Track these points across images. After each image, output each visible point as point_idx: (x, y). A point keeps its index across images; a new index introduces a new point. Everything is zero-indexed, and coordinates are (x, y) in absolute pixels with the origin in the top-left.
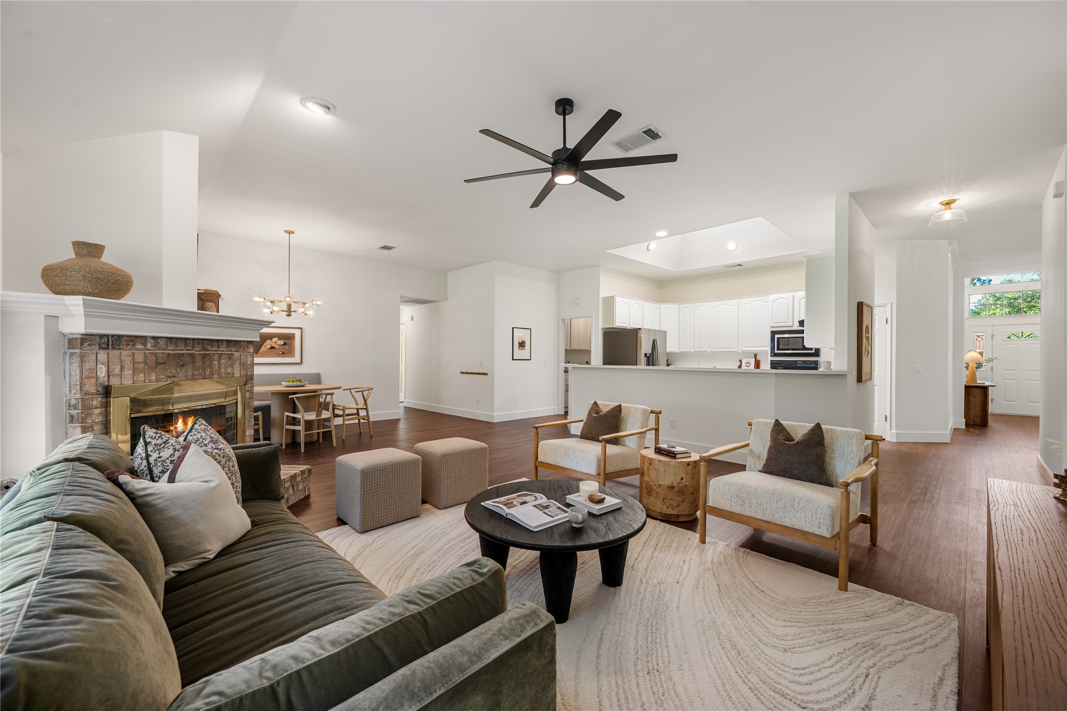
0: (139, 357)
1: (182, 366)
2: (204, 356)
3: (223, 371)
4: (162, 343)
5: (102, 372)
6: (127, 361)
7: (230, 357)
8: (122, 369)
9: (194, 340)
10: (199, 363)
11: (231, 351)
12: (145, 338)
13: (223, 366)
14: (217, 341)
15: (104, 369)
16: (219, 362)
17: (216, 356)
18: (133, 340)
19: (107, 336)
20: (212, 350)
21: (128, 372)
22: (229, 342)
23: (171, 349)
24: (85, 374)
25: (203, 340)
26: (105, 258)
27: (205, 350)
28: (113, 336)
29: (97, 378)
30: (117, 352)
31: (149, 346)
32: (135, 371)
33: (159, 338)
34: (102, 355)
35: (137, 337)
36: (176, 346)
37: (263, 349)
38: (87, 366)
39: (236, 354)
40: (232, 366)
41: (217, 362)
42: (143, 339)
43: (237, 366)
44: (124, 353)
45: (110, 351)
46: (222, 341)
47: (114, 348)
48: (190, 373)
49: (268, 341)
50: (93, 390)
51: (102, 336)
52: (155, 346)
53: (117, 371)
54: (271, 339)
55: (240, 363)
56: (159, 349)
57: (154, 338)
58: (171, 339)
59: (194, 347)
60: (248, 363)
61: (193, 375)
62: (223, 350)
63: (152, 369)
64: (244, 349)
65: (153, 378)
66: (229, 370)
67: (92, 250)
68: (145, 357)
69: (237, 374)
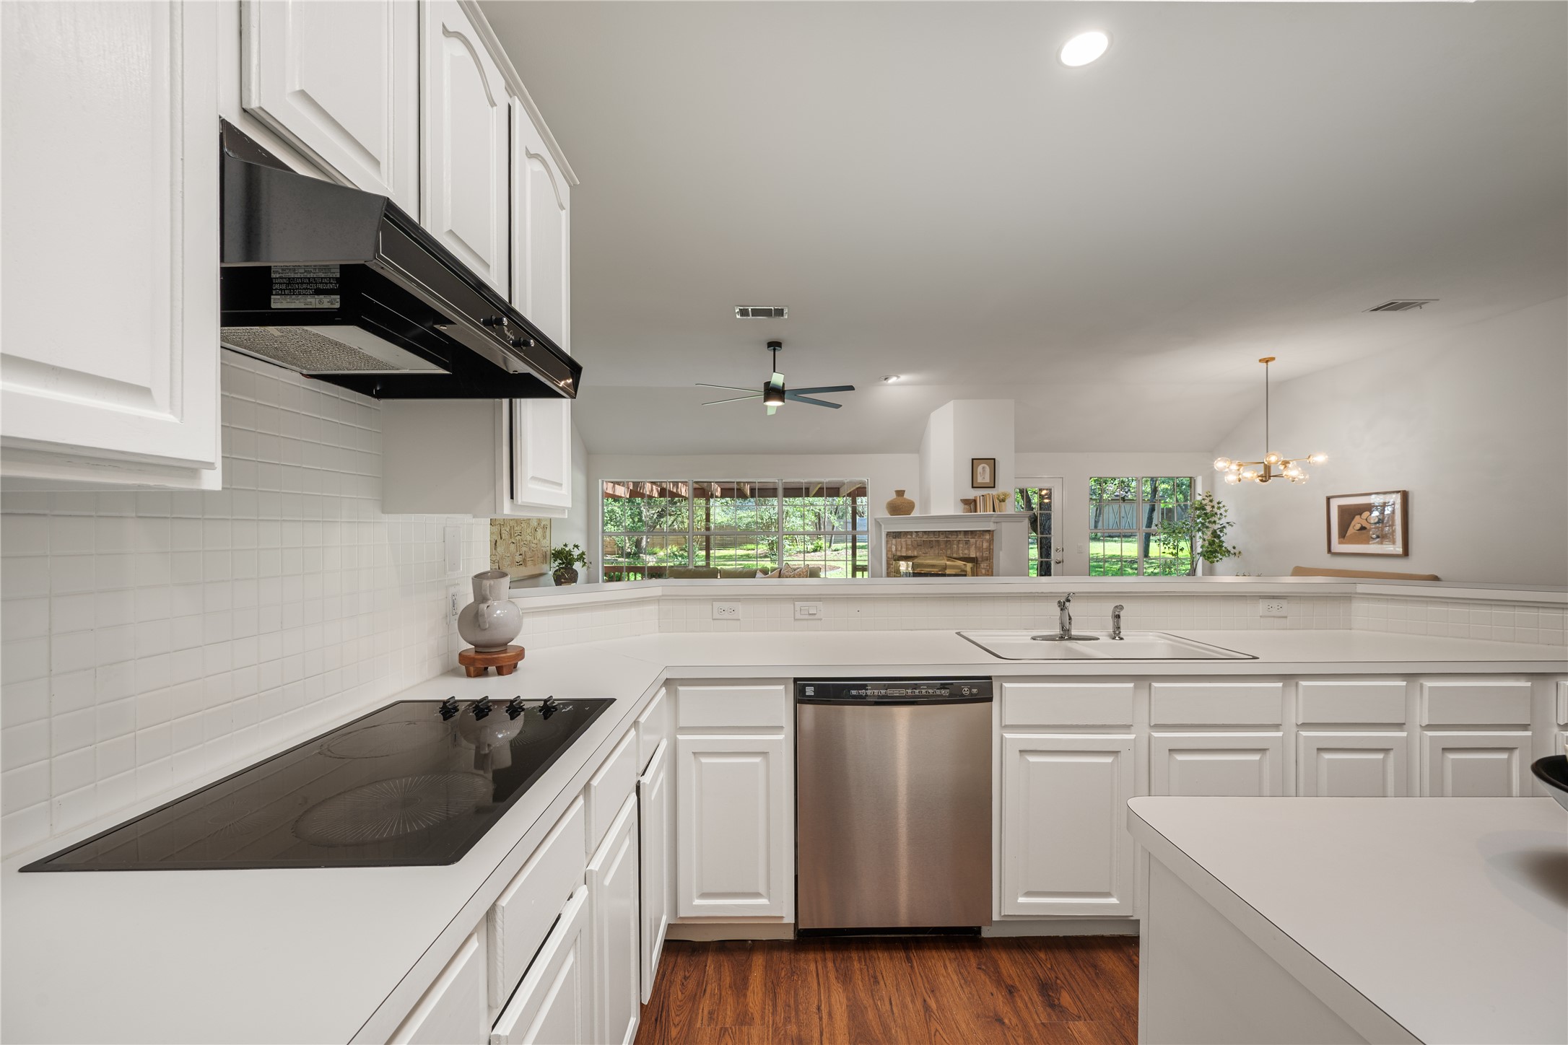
0: (909, 542)
1: (932, 547)
2: (947, 541)
3: (961, 552)
4: (920, 534)
5: (894, 549)
6: (904, 543)
7: (967, 542)
8: (901, 548)
9: (939, 532)
10: (943, 546)
11: (968, 538)
12: (912, 532)
13: (960, 549)
14: (956, 531)
15: (895, 547)
16: (958, 546)
17: (955, 542)
18: (906, 533)
19: (896, 532)
20: (952, 538)
21: (904, 550)
22: (966, 532)
23: (925, 538)
25: (946, 531)
26: (906, 496)
27: (947, 538)
29: (892, 551)
30: (900, 539)
31: (914, 536)
32: (907, 549)
33: (918, 531)
34: (894, 541)
35: (908, 532)
36: (928, 536)
37: (1351, 531)
38: (889, 545)
39: (972, 541)
40: (969, 549)
41: (956, 546)
43: (973, 548)
44: (903, 540)
45: (897, 539)
46: (960, 531)
48: (937, 552)
49: (1357, 517)
50: (890, 557)
51: (894, 532)
52: (917, 536)
53: (899, 549)
54: (1361, 515)
55: (976, 547)
56: (919, 538)
57: (916, 532)
58: (925, 532)
59: (939, 536)
60: (984, 547)
61: (938, 554)
62: (961, 537)
63: (915, 548)
64: (979, 537)
65: (916, 554)
66: (966, 552)
67: (900, 493)
68: (912, 542)
69: (973, 555)
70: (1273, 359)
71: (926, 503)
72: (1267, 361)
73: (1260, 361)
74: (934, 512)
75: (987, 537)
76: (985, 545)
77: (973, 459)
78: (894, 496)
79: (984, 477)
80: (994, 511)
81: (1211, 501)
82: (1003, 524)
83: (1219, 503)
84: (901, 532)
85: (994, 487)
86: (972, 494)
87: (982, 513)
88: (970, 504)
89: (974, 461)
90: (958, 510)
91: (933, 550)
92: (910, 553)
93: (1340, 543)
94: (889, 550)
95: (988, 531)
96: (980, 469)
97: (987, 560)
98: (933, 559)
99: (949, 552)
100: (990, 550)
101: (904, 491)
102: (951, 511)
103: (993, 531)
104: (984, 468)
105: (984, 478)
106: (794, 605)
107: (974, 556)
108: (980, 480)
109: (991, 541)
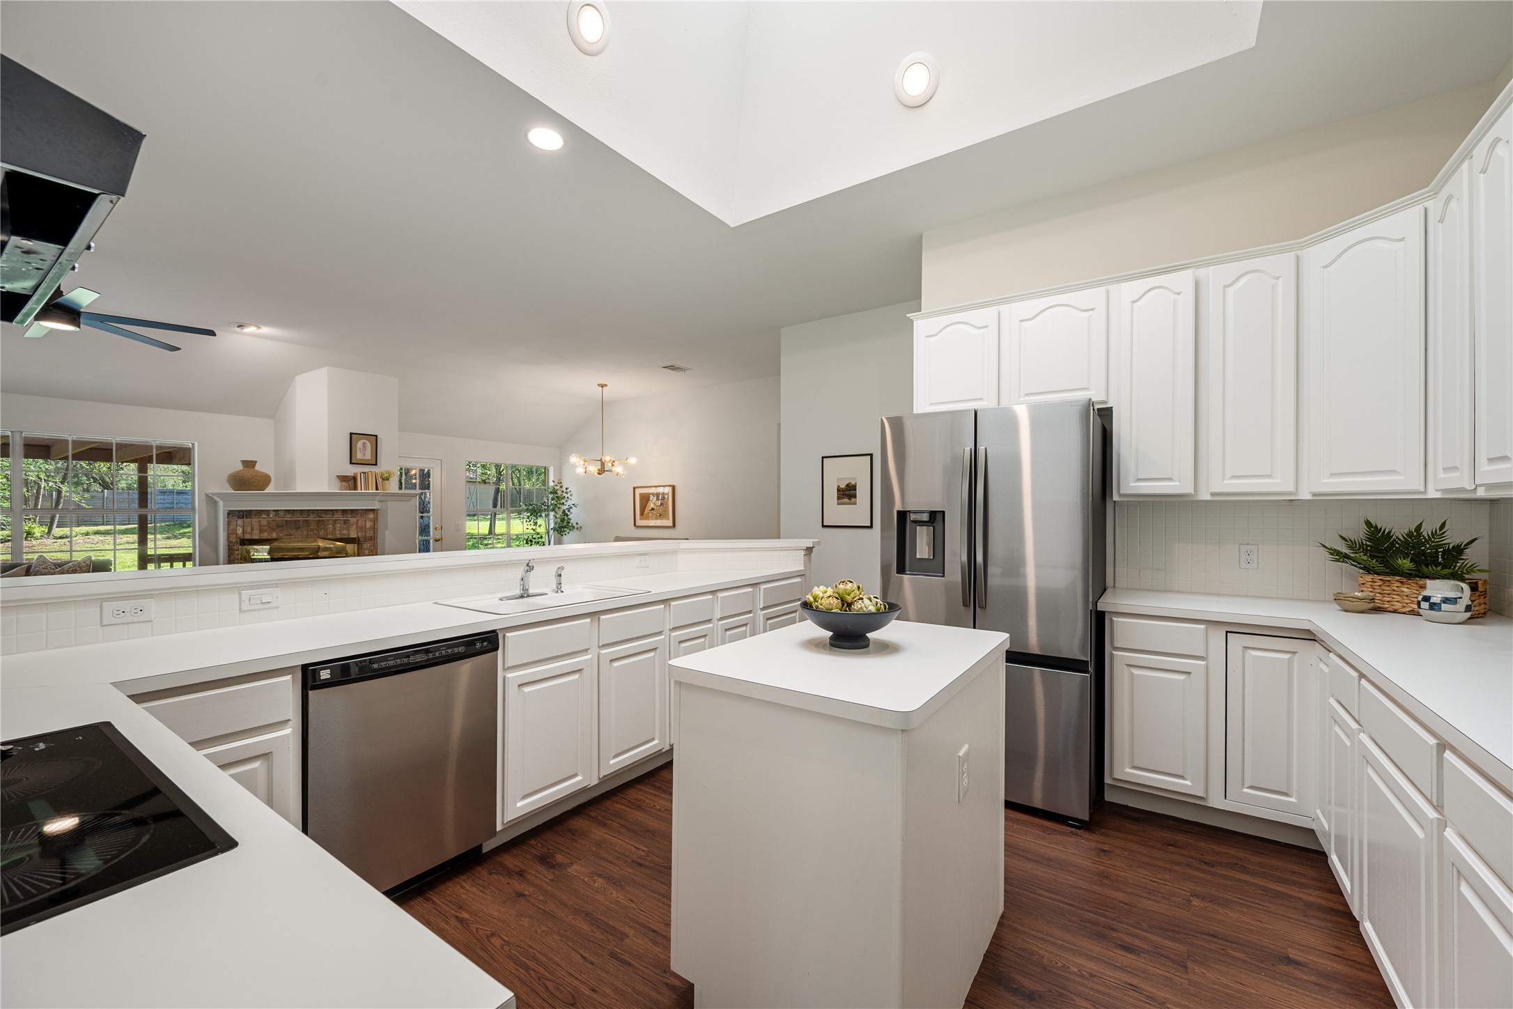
0: (264, 522)
1: (298, 528)
2: (319, 521)
3: (338, 532)
4: (281, 514)
5: (240, 531)
6: (256, 525)
7: (346, 522)
8: (252, 529)
9: (308, 510)
10: (313, 526)
11: (347, 517)
12: (269, 510)
13: (338, 529)
14: (332, 510)
15: (241, 529)
16: (334, 526)
17: (331, 521)
18: (259, 513)
19: (243, 511)
20: (326, 517)
21: (256, 532)
22: (344, 512)
23: (288, 517)
24: (230, 532)
25: (317, 510)
26: (257, 468)
27: (320, 517)
28: (246, 511)
29: (236, 534)
30: (249, 520)
31: (271, 516)
32: (261, 531)
33: (278, 510)
34: (240, 522)
35: (262, 511)
36: (294, 515)
37: (646, 511)
38: (231, 527)
39: (353, 520)
40: (348, 529)
41: (331, 526)
42: (267, 512)
43: (353, 528)
44: (253, 520)
45: (245, 519)
46: (337, 510)
47: (247, 518)
48: (305, 533)
49: (650, 502)
51: (239, 511)
52: (276, 515)
53: (249, 530)
54: (652, 500)
55: (357, 527)
56: (279, 517)
57: (275, 511)
58: (288, 511)
59: (308, 515)
60: (367, 527)
61: (308, 535)
62: (338, 516)
63: (273, 530)
64: (362, 516)
65: (274, 535)
66: (345, 532)
67: (249, 464)
68: (268, 522)
69: (353, 535)
70: (606, 385)
71: (289, 477)
72: (603, 386)
73: (598, 385)
74: (300, 488)
75: (371, 516)
76: (369, 524)
77: (351, 434)
78: (240, 467)
79: (364, 452)
80: (377, 489)
81: (561, 487)
82: (389, 503)
83: (567, 489)
84: (251, 511)
85: (376, 465)
86: (351, 470)
87: (363, 491)
88: (350, 482)
89: (353, 435)
90: (335, 488)
91: (299, 531)
92: (265, 535)
93: (641, 519)
94: (230, 533)
95: (373, 510)
96: (360, 444)
97: (371, 540)
98: (301, 541)
99: (322, 533)
100: (374, 529)
101: (256, 462)
102: (324, 488)
103: (378, 510)
104: (364, 444)
105: (364, 454)
106: (240, 594)
107: (355, 536)
108: (359, 456)
109: (375, 521)
